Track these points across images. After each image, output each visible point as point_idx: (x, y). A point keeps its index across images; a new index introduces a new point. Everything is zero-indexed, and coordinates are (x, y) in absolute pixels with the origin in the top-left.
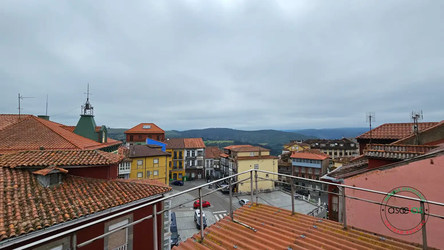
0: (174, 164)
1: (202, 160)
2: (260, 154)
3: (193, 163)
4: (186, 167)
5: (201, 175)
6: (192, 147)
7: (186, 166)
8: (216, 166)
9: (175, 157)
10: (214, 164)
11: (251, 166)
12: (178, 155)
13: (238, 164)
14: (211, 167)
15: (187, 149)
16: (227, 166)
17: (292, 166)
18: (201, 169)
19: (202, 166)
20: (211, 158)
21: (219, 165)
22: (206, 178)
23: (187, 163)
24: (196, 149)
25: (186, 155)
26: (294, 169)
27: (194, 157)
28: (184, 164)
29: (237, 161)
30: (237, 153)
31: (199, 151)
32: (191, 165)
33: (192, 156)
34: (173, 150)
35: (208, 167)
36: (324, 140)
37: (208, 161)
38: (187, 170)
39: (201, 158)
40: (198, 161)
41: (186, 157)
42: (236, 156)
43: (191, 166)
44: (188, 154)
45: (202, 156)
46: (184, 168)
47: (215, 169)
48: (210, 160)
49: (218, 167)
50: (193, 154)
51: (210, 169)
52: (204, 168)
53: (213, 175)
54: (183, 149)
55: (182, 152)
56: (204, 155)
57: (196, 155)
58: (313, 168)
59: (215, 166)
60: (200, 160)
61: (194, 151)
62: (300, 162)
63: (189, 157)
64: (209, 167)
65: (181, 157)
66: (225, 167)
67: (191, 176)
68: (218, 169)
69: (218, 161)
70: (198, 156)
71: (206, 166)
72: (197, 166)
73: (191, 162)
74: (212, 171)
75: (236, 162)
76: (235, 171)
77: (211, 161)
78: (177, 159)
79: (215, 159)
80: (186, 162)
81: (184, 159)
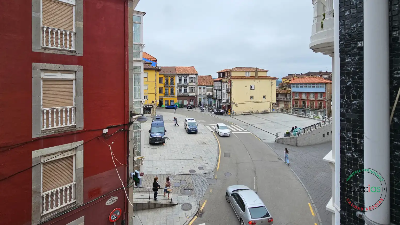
0: (166, 90)
1: (194, 86)
2: (256, 74)
3: (185, 90)
4: (178, 94)
5: (193, 102)
6: (184, 73)
7: (177, 92)
8: (209, 93)
9: (167, 83)
10: (207, 92)
11: (246, 86)
12: (169, 81)
13: (232, 83)
14: (204, 95)
15: (179, 75)
16: (220, 90)
17: (292, 93)
18: (193, 97)
19: (194, 93)
20: (204, 85)
21: (212, 92)
22: (199, 105)
23: (179, 90)
24: (188, 75)
25: (178, 82)
26: (293, 95)
27: (186, 84)
28: (176, 90)
29: (231, 80)
30: (231, 73)
31: (191, 78)
32: (183, 91)
33: (184, 83)
34: (164, 76)
35: (200, 95)
36: (327, 72)
37: (200, 89)
38: (179, 97)
39: (193, 85)
40: (190, 87)
41: (178, 84)
42: (230, 76)
43: (183, 94)
44: (180, 81)
45: (194, 82)
46: (176, 94)
47: (208, 96)
48: (202, 87)
49: (211, 94)
50: (185, 81)
51: (202, 97)
52: (197, 95)
53: (206, 103)
54: (175, 75)
55: (174, 79)
56: (196, 81)
57: (188, 81)
58: (316, 93)
59: (207, 94)
60: (192, 86)
61: (186, 78)
62: (301, 87)
63: (181, 84)
64: (202, 94)
65: (172, 84)
66: (218, 91)
67: (183, 102)
68: (211, 96)
69: (211, 87)
70: (190, 82)
71: (198, 93)
72: (190, 93)
73: (183, 89)
74: (204, 99)
75: (230, 82)
76: (229, 92)
77: (204, 88)
78: (168, 85)
79: (207, 86)
80: (177, 88)
81: (176, 85)
